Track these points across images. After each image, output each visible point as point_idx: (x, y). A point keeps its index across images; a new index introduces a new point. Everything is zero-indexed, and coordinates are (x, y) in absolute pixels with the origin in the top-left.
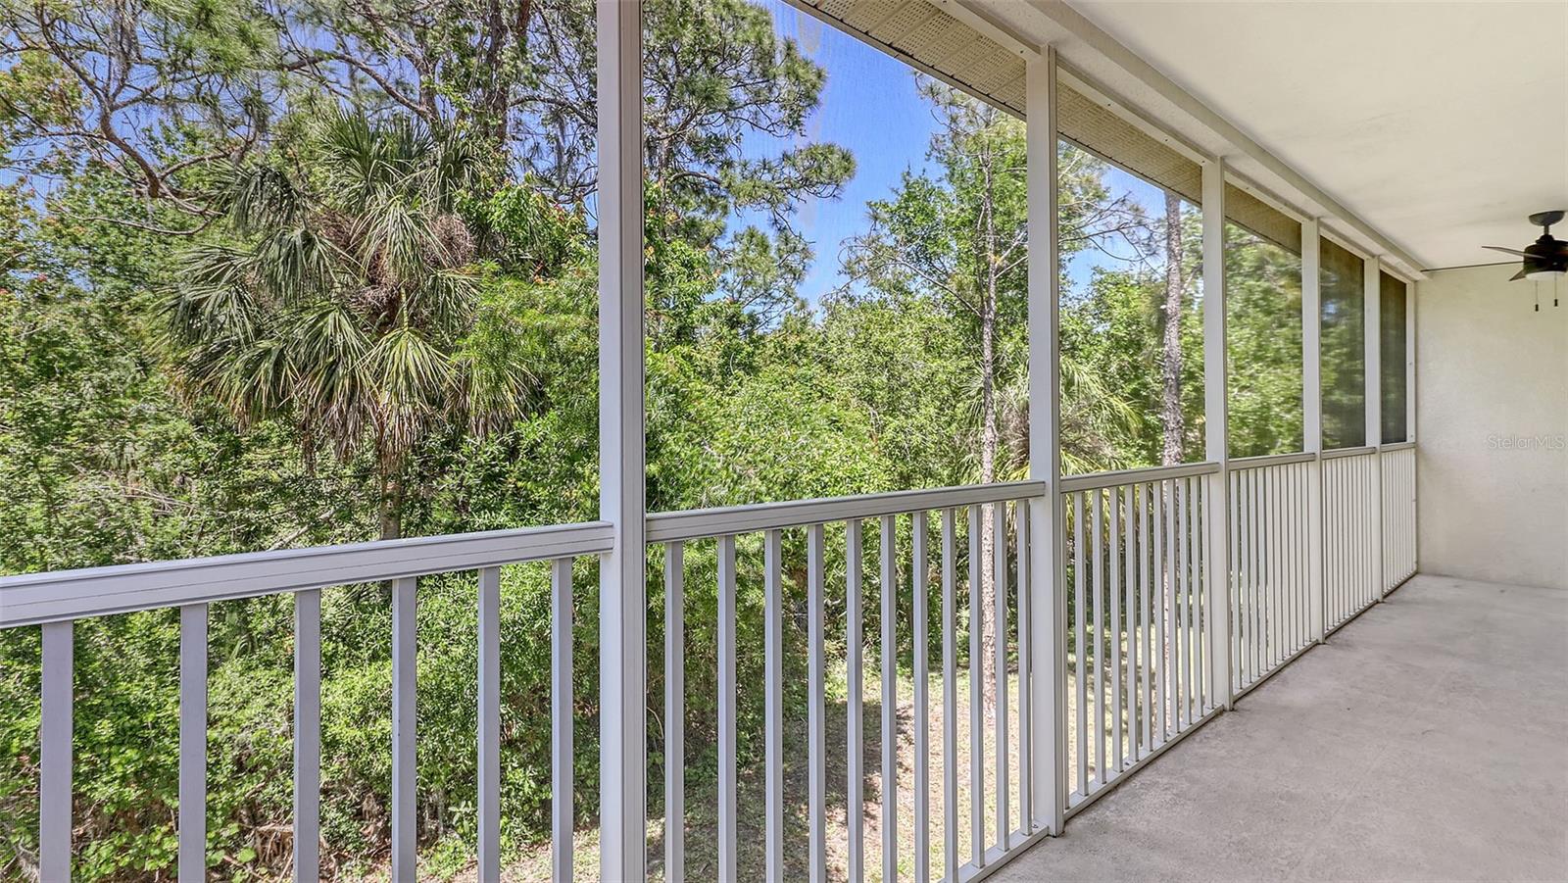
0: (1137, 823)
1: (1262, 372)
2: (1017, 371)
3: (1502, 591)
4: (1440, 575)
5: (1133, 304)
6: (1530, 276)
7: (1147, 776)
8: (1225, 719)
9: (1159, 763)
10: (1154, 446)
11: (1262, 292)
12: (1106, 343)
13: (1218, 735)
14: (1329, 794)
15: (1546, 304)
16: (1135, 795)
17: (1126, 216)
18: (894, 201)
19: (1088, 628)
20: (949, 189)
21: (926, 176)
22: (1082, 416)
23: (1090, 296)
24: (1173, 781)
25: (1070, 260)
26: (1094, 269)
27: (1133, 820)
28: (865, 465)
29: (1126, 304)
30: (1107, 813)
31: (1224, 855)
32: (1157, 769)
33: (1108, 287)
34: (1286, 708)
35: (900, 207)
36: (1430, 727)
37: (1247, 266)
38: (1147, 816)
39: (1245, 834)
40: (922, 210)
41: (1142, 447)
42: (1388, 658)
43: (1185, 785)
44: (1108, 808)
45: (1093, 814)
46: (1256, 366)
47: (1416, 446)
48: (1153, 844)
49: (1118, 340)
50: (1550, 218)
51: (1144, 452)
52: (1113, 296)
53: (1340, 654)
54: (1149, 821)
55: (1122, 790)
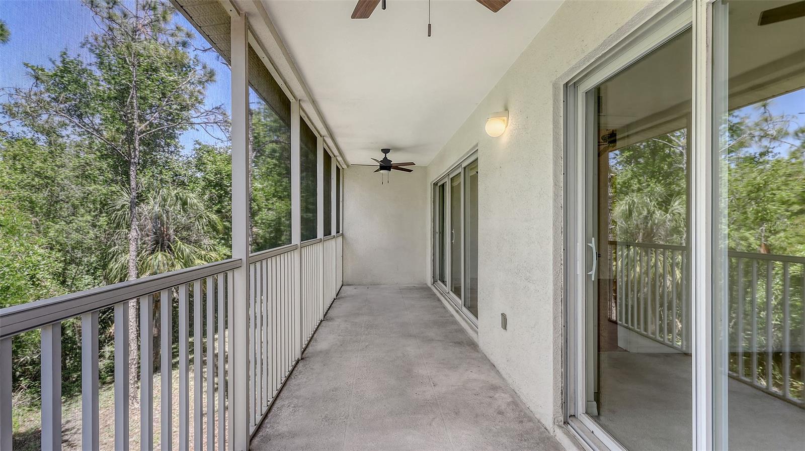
0: (282, 428)
1: (277, 202)
2: (149, 195)
3: (368, 288)
4: (349, 285)
5: (218, 163)
6: (381, 171)
7: (279, 403)
8: (301, 364)
9: (281, 394)
10: (228, 238)
11: (273, 165)
12: (203, 183)
13: (300, 372)
14: (348, 382)
15: (385, 182)
16: (276, 415)
17: (219, 116)
18: (50, 69)
19: (190, 340)
20: (98, 73)
21: (80, 59)
22: (191, 222)
23: (193, 156)
24: (290, 401)
25: (180, 134)
26: (197, 141)
27: (280, 427)
28: (40, 258)
29: (214, 162)
30: (267, 430)
31: (322, 426)
32: (282, 398)
33: (203, 152)
34: (321, 352)
35: (56, 75)
36: (367, 344)
37: (267, 152)
38: (285, 423)
39: (326, 413)
40: (76, 82)
41: (222, 239)
42: (346, 321)
43: (296, 401)
44: (266, 427)
45: (261, 434)
46: (275, 199)
47: (342, 234)
48: (293, 435)
49: (210, 182)
50: (386, 151)
51: (223, 241)
52: (206, 158)
53: (330, 323)
54: (287, 425)
55: (269, 415)
